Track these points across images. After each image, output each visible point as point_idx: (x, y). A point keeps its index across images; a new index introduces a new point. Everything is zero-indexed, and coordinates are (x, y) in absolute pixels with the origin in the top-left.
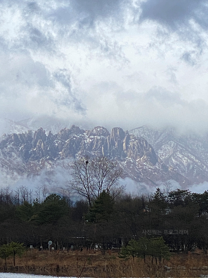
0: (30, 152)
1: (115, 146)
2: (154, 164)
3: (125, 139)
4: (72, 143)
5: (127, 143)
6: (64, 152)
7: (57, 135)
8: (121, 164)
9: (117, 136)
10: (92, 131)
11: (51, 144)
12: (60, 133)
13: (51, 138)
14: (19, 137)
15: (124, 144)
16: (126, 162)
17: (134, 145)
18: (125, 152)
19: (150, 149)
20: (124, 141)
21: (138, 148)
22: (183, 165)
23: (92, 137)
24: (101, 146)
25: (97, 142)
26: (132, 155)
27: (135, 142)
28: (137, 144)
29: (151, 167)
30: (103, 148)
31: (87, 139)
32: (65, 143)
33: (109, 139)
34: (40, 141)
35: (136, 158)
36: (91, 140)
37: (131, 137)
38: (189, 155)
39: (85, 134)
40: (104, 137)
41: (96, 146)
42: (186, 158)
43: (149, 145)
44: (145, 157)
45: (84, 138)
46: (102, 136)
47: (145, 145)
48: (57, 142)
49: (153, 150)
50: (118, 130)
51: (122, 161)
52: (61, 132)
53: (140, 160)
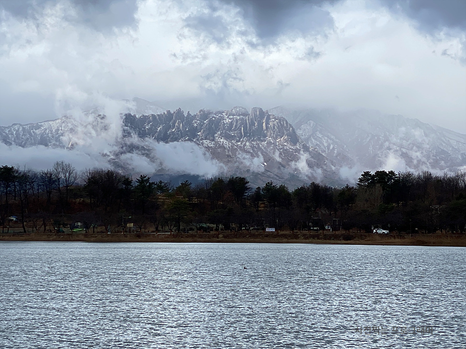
0: (168, 132)
1: (254, 126)
2: (295, 144)
3: (265, 118)
4: (211, 124)
5: (267, 123)
6: (204, 132)
7: (195, 115)
8: (261, 144)
9: (257, 116)
10: (231, 111)
11: (190, 124)
12: (198, 113)
13: (190, 118)
14: (157, 118)
15: (264, 124)
16: (266, 142)
17: (274, 124)
18: (265, 132)
19: (291, 128)
20: (264, 121)
21: (278, 127)
22: (323, 145)
23: (231, 117)
24: (241, 126)
25: (237, 122)
26: (272, 135)
27: (275, 122)
28: (278, 124)
29: (292, 147)
30: (242, 129)
31: (226, 119)
32: (204, 123)
33: (249, 120)
34: (179, 121)
35: (276, 138)
36: (230, 120)
37: (271, 117)
38: (329, 134)
39: (223, 114)
40: (244, 117)
41: (236, 126)
42: (326, 138)
43: (290, 125)
44: (286, 137)
45: (222, 118)
46: (241, 116)
47: (285, 125)
48: (195, 122)
49: (293, 130)
50: (258, 111)
51: (262, 141)
52: (200, 112)
53: (280, 140)
